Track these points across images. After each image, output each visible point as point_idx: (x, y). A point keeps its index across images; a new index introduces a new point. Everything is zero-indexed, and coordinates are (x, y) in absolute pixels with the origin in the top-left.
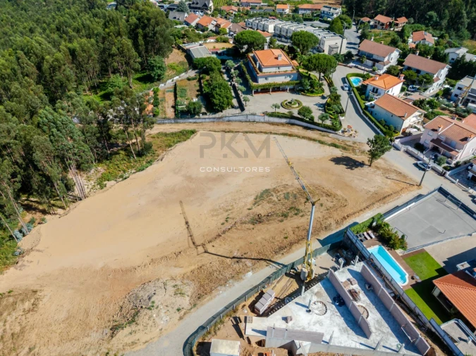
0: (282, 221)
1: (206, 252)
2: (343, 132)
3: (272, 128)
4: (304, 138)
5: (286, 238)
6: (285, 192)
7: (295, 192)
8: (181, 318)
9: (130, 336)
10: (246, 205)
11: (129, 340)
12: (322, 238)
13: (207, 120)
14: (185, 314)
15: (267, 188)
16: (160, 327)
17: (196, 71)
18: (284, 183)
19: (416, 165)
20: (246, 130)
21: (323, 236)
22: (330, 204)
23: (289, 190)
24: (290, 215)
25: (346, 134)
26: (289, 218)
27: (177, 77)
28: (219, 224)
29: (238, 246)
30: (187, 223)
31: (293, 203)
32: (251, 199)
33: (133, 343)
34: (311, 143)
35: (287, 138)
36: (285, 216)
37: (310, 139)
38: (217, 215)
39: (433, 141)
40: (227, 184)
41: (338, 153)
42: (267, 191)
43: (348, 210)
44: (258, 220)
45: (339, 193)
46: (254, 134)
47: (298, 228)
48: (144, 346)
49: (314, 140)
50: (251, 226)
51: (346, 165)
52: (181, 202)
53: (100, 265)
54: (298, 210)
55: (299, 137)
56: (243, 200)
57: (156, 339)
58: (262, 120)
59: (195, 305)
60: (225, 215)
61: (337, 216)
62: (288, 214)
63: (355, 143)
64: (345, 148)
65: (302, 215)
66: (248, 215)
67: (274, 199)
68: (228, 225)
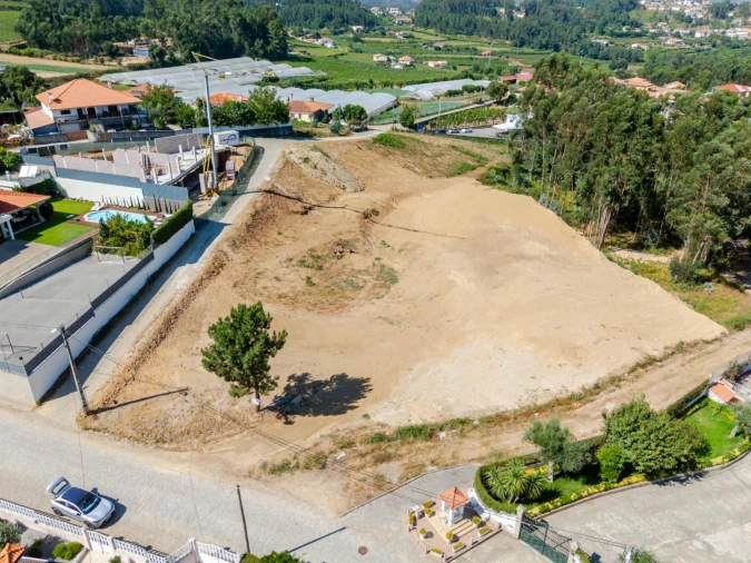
0: (311, 250)
5: (280, 233)
6: (366, 289)
7: (348, 292)
10: (393, 262)
21: (226, 231)
22: (266, 283)
23: (362, 293)
24: (310, 259)
26: (306, 254)
32: (397, 267)
36: (317, 257)
42: (393, 281)
43: (223, 280)
44: (345, 246)
47: (277, 245)
50: (342, 238)
51: (320, 384)
53: (426, 196)
54: (307, 267)
56: (404, 263)
61: (236, 269)
62: (314, 261)
63: (380, 483)
64: (381, 438)
65: (291, 260)
66: (368, 251)
67: (366, 277)
68: (374, 240)
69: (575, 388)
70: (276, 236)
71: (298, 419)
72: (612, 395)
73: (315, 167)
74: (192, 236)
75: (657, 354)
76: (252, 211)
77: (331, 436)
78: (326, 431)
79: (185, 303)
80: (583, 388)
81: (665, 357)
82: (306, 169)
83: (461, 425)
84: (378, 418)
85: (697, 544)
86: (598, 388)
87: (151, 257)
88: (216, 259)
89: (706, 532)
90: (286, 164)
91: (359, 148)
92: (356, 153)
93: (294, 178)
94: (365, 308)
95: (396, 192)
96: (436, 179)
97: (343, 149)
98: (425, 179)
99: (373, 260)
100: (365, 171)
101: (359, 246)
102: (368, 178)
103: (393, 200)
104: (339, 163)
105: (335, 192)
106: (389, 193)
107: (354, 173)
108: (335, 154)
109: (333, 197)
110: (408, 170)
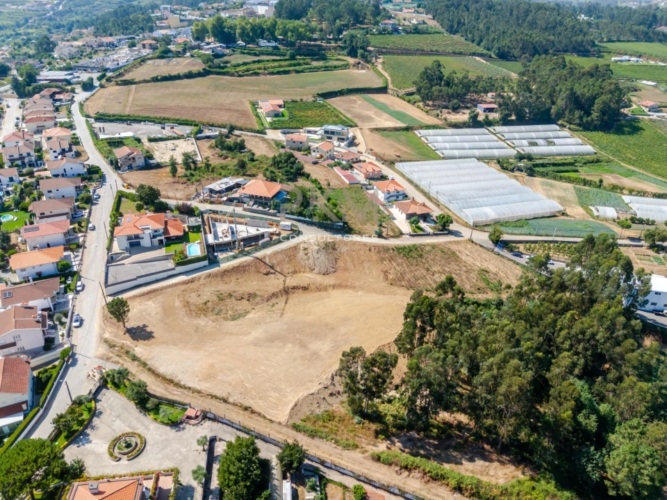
0: (234, 292)
5: (238, 279)
6: (218, 316)
7: (211, 314)
10: (255, 313)
12: (218, 268)
15: (232, 323)
18: (214, 324)
21: (215, 270)
22: (193, 295)
23: (215, 317)
24: (226, 294)
26: (228, 292)
29: (270, 281)
31: (218, 304)
32: (250, 316)
36: (230, 295)
37: (152, 371)
40: (267, 332)
41: (140, 349)
42: (234, 319)
43: (184, 287)
44: (251, 296)
45: (178, 304)
47: (226, 283)
50: (257, 293)
51: (145, 331)
53: (360, 293)
54: (218, 297)
56: (256, 316)
59: (297, 244)
60: (274, 309)
61: (195, 285)
65: (219, 291)
66: (257, 303)
67: (230, 312)
68: (274, 301)
69: (182, 383)
70: (234, 279)
71: (127, 335)
72: (186, 393)
73: (306, 254)
74: (205, 266)
75: (231, 400)
76: (235, 265)
77: (123, 344)
78: (125, 342)
79: (162, 289)
80: (184, 385)
81: (229, 403)
82: (301, 254)
83: (145, 364)
84: (136, 349)
85: (115, 419)
86: (190, 388)
87: (174, 269)
88: (193, 279)
89: (120, 420)
90: (292, 248)
91: (370, 250)
92: (362, 252)
93: (284, 256)
94: (202, 322)
95: (344, 283)
96: (392, 287)
97: (356, 247)
98: (384, 284)
99: (249, 308)
100: (349, 265)
101: (258, 299)
102: (346, 269)
103: (334, 287)
104: (339, 255)
105: (302, 270)
106: (338, 282)
107: (340, 264)
108: (344, 249)
109: (295, 272)
110: (382, 275)
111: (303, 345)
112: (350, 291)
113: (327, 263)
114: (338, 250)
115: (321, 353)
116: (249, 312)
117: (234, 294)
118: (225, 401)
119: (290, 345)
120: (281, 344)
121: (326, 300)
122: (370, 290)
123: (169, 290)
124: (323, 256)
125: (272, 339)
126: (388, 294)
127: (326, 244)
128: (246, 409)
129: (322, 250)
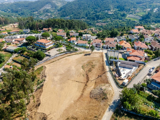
0: (94, 68)
1: (91, 81)
2: (79, 50)
3: (63, 56)
4: (73, 55)
7: (88, 63)
8: (112, 87)
9: (110, 95)
11: (111, 95)
12: (106, 65)
13: (42, 62)
14: (111, 86)
15: (81, 66)
16: (112, 90)
17: (16, 54)
18: (83, 63)
19: (97, 50)
20: (57, 59)
23: (86, 64)
25: (80, 50)
27: (11, 58)
28: (83, 77)
30: (77, 81)
31: (90, 65)
32: (82, 69)
33: (112, 95)
34: (76, 55)
35: (70, 56)
37: (74, 54)
38: (80, 76)
39: (96, 45)
41: (83, 54)
43: (101, 60)
44: (90, 71)
45: (95, 59)
46: (61, 59)
48: (114, 94)
49: (76, 54)
50: (90, 73)
51: (88, 55)
52: (68, 79)
55: (72, 55)
57: (114, 91)
58: (59, 56)
59: (110, 84)
60: (81, 75)
62: (93, 67)
63: (83, 51)
64: (83, 53)
65: (96, 65)
66: (86, 72)
67: (86, 67)
68: (85, 76)
70: (100, 69)
83: (78, 54)
90: (108, 82)
91: (96, 117)
92: (96, 112)
93: (104, 79)
94: (86, 62)
95: (81, 98)
96: (66, 118)
97: (101, 110)
98: (70, 115)
99: (86, 70)
100: (91, 104)
101: (88, 72)
102: (90, 102)
103: (82, 94)
104: (99, 101)
105: (96, 85)
106: (83, 96)
107: (94, 100)
108: (102, 104)
109: (96, 83)
110: (76, 117)
111: (61, 75)
112: (76, 99)
113: (95, 93)
114: (102, 101)
115: (55, 77)
116: (84, 70)
117: (93, 68)
118: (58, 60)
119: (63, 72)
120: (65, 71)
121: (77, 89)
122: (71, 106)
123: (102, 58)
124: (99, 91)
125: (69, 70)
126: (63, 112)
127: (106, 94)
128: (53, 62)
129: (102, 91)
